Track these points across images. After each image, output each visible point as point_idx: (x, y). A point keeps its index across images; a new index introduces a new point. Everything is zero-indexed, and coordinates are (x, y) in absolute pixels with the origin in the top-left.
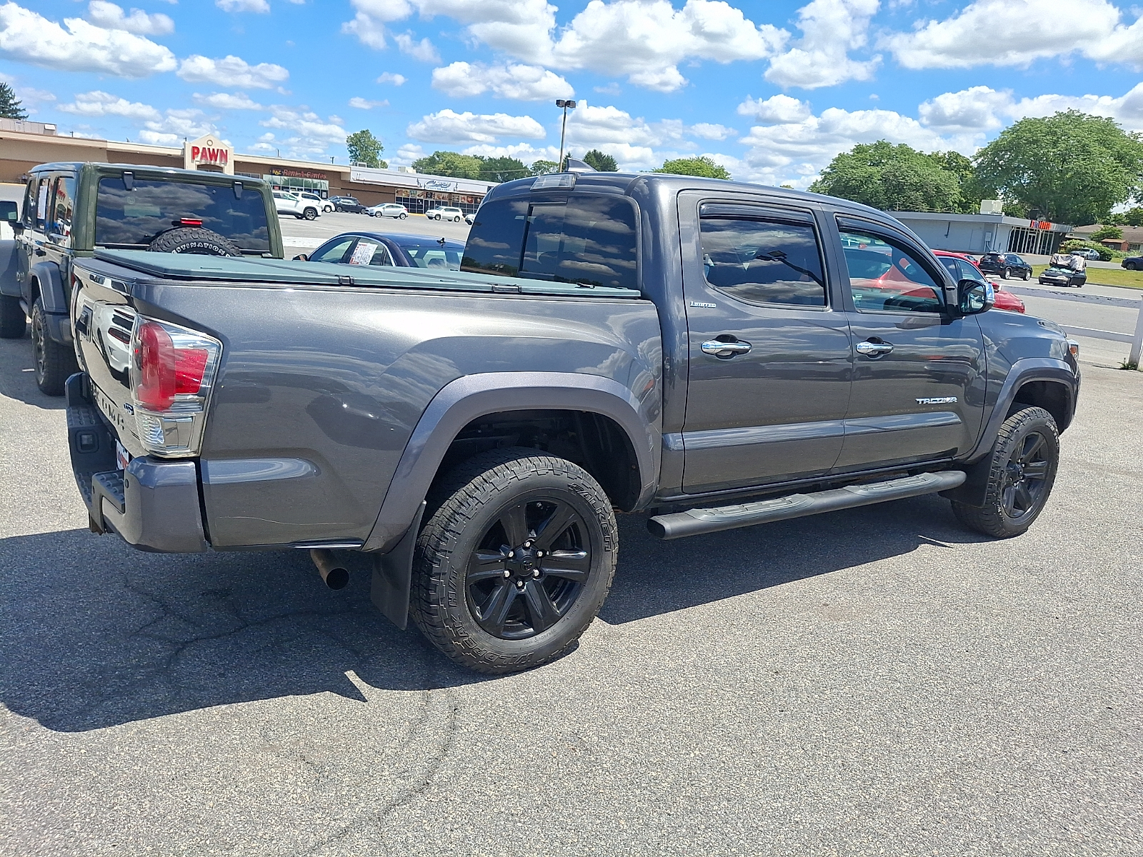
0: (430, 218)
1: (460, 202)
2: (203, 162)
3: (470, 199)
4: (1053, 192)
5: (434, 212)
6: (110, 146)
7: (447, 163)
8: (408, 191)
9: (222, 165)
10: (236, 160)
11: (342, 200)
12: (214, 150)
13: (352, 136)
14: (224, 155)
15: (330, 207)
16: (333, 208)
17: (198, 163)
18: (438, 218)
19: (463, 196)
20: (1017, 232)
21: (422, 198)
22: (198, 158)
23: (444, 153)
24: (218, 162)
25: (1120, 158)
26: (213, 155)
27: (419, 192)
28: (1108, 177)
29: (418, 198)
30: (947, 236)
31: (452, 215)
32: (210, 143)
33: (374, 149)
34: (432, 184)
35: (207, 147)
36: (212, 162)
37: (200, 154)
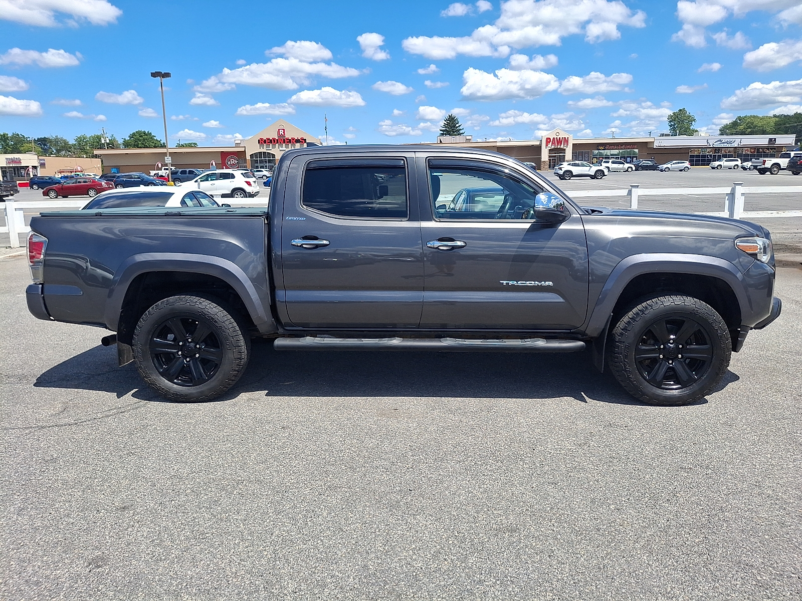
0: (713, 168)
1: (744, 153)
2: (553, 147)
3: (752, 151)
5: (716, 163)
6: (498, 144)
7: (748, 124)
8: (700, 149)
9: (565, 148)
10: (574, 143)
11: (644, 162)
12: (560, 138)
13: (672, 115)
14: (566, 141)
15: (632, 168)
16: (634, 168)
17: (550, 148)
18: (719, 168)
19: (746, 149)
21: (711, 153)
22: (550, 145)
23: (745, 117)
24: (562, 146)
26: (559, 141)
27: (708, 150)
29: (708, 154)
31: (733, 164)
32: (558, 134)
33: (689, 121)
34: (719, 143)
35: (555, 137)
36: (559, 146)
37: (551, 142)
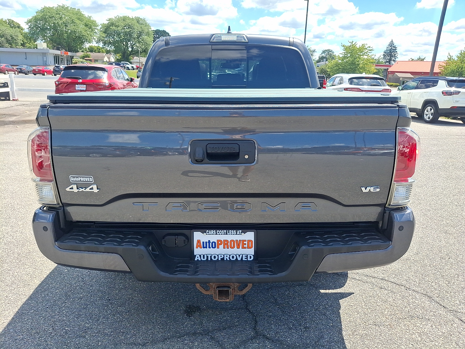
4: (65, 39)
20: (56, 56)
25: (86, 25)
28: (84, 33)
30: (26, 59)
